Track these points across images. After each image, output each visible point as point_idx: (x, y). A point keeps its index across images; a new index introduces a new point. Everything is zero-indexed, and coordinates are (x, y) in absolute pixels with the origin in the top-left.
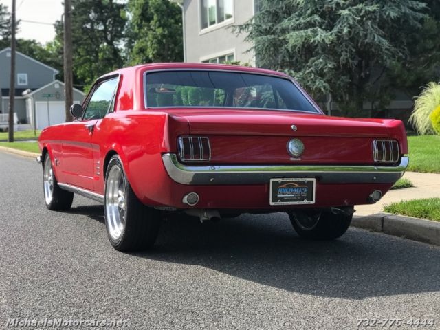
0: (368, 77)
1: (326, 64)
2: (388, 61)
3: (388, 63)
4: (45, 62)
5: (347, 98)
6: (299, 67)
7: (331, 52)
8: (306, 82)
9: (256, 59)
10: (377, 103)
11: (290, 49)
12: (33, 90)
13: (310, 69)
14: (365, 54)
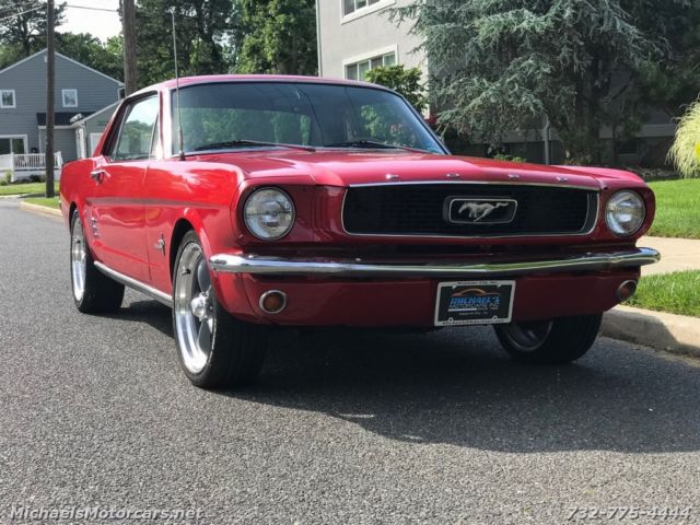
0: (606, 87)
1: (539, 68)
2: (636, 59)
3: (637, 64)
4: (105, 71)
5: (573, 121)
6: (495, 73)
7: (545, 49)
8: (506, 97)
9: (429, 62)
10: (620, 129)
11: (480, 44)
12: (86, 114)
13: (513, 77)
14: (601, 50)
